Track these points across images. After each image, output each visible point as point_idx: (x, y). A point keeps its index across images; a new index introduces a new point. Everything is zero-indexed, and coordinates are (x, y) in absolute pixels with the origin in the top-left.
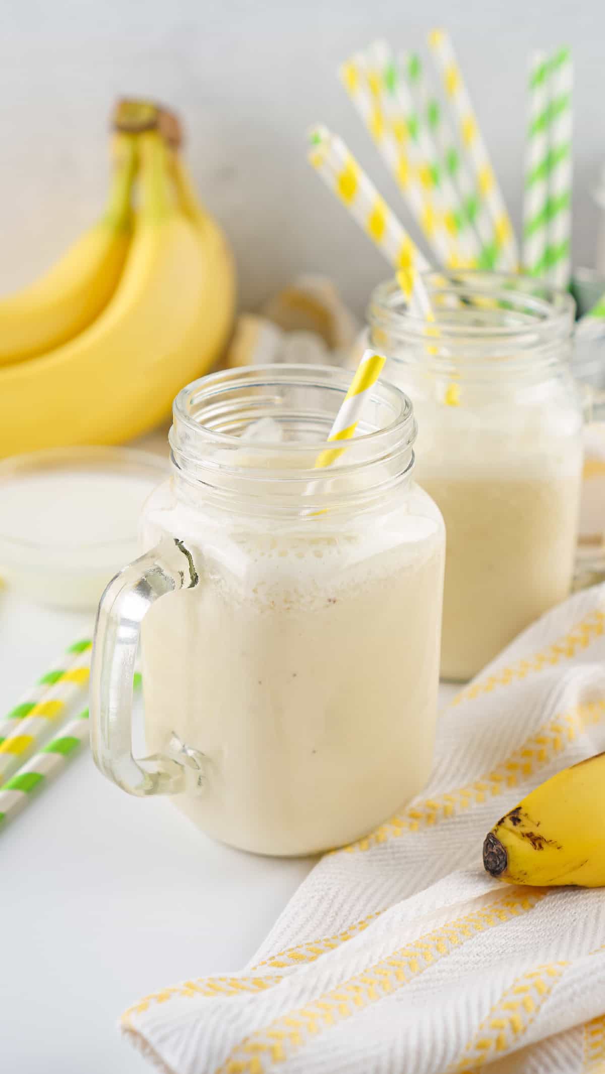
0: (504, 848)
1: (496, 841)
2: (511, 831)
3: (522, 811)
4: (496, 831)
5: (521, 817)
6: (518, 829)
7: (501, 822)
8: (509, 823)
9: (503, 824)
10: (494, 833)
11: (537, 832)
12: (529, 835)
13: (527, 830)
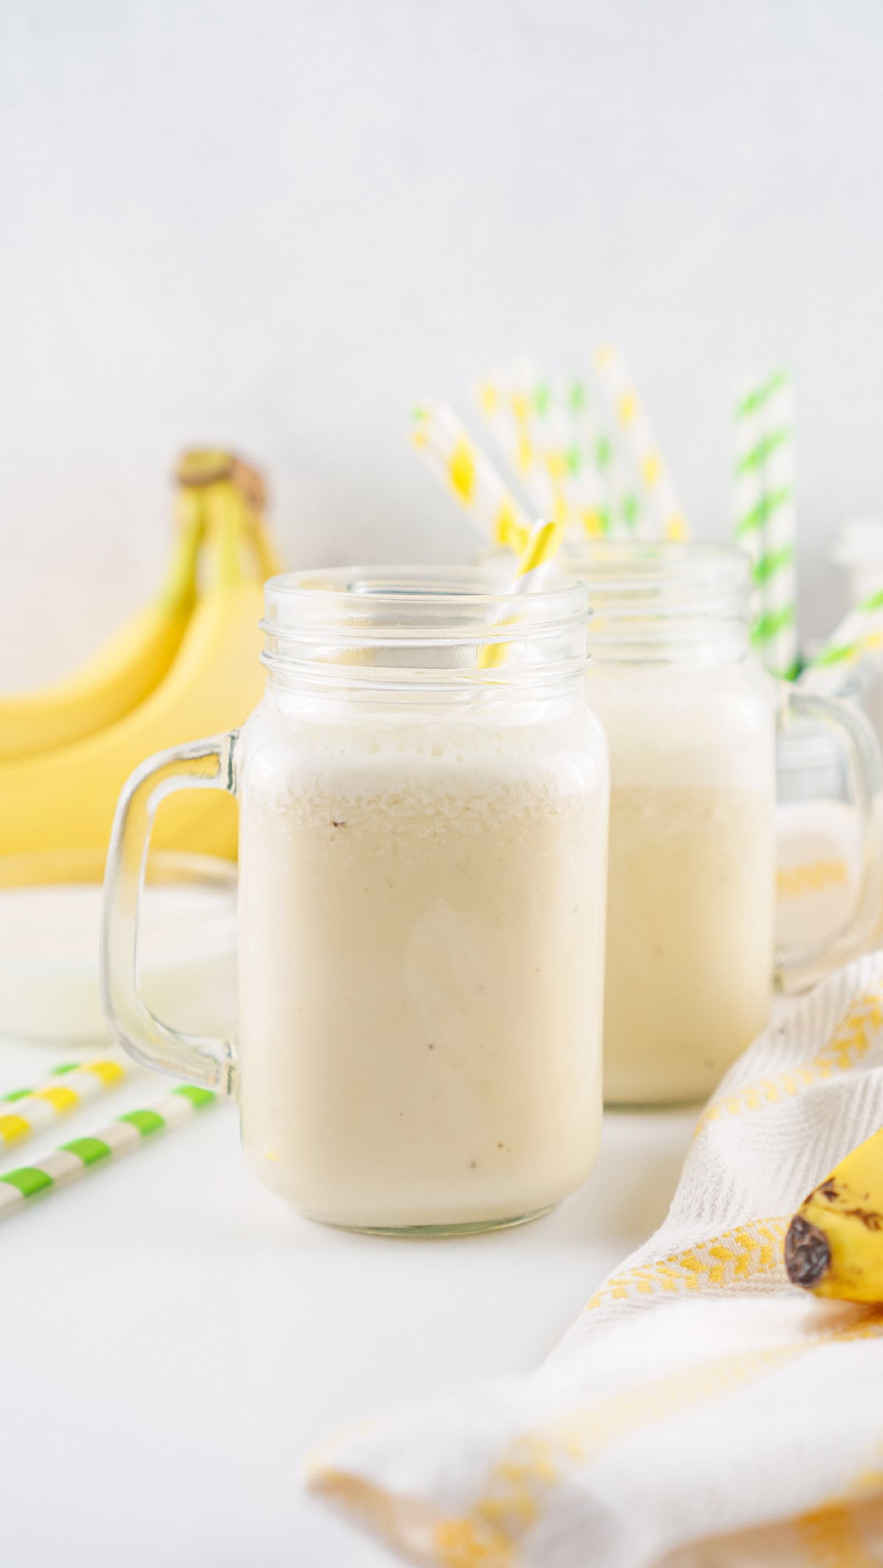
0: (822, 1233)
1: (806, 1226)
2: (827, 1209)
3: (838, 1182)
4: (804, 1211)
5: (837, 1190)
6: (836, 1205)
7: (809, 1200)
8: (821, 1199)
9: (812, 1201)
10: (802, 1215)
11: (867, 1206)
12: (857, 1213)
13: (852, 1206)
